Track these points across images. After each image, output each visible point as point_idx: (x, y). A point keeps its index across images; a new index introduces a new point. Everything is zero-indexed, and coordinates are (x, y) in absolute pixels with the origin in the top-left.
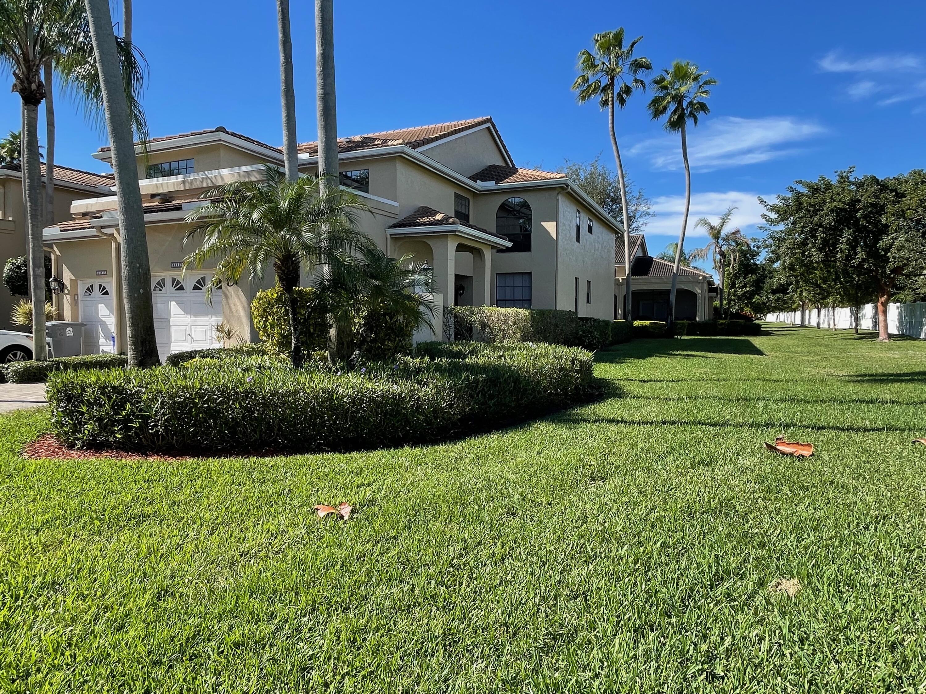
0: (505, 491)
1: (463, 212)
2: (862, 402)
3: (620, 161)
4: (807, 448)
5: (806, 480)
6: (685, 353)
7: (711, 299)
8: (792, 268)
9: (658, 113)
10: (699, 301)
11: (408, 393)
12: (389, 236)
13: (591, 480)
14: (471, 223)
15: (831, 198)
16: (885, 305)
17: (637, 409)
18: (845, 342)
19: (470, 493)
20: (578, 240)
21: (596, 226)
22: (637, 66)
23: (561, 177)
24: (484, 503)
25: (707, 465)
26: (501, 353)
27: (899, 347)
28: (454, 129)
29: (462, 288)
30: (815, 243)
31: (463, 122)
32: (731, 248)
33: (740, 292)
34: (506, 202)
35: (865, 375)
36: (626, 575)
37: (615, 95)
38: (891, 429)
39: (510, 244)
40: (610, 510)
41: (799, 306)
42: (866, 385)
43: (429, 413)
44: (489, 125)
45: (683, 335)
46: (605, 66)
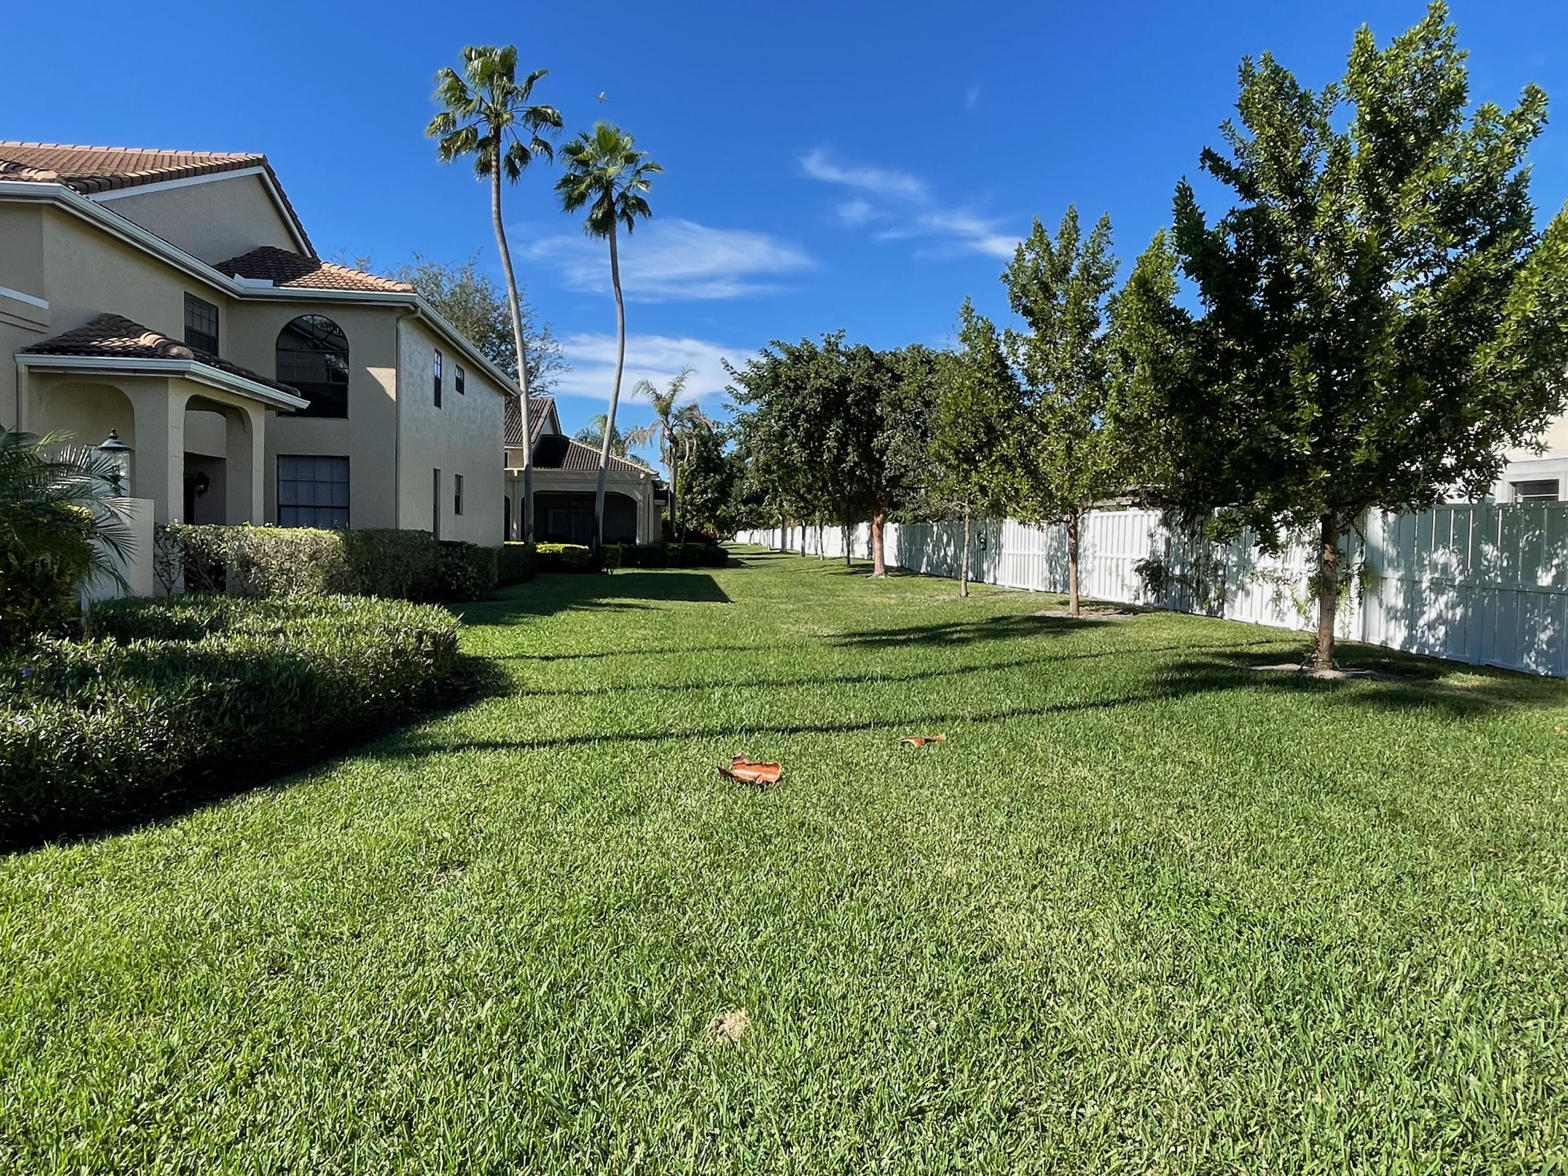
0: (268, 921)
1: (205, 330)
2: (848, 680)
3: (511, 272)
4: (773, 769)
5: (769, 825)
6: (617, 601)
7: (658, 509)
8: (767, 470)
9: (574, 202)
10: (640, 514)
11: (54, 730)
12: (23, 370)
13: (442, 870)
14: (222, 355)
15: (816, 373)
16: (881, 527)
17: (530, 716)
18: (834, 578)
19: (190, 937)
20: (438, 403)
21: (470, 381)
22: (537, 116)
23: (404, 291)
24: (223, 955)
25: (633, 813)
26: (279, 625)
27: (897, 587)
28: (183, 166)
29: (205, 480)
30: (796, 436)
31: (205, 154)
32: (687, 431)
33: (699, 500)
34: (297, 322)
35: (854, 635)
36: (486, 1059)
37: (502, 158)
38: (880, 723)
39: (304, 404)
40: (467, 930)
41: (778, 522)
42: (854, 651)
43: (107, 767)
44: (260, 170)
45: (615, 567)
46: (484, 105)
